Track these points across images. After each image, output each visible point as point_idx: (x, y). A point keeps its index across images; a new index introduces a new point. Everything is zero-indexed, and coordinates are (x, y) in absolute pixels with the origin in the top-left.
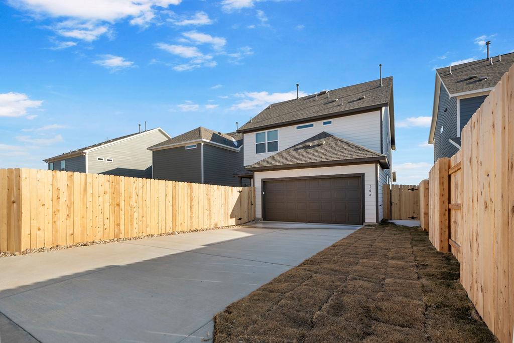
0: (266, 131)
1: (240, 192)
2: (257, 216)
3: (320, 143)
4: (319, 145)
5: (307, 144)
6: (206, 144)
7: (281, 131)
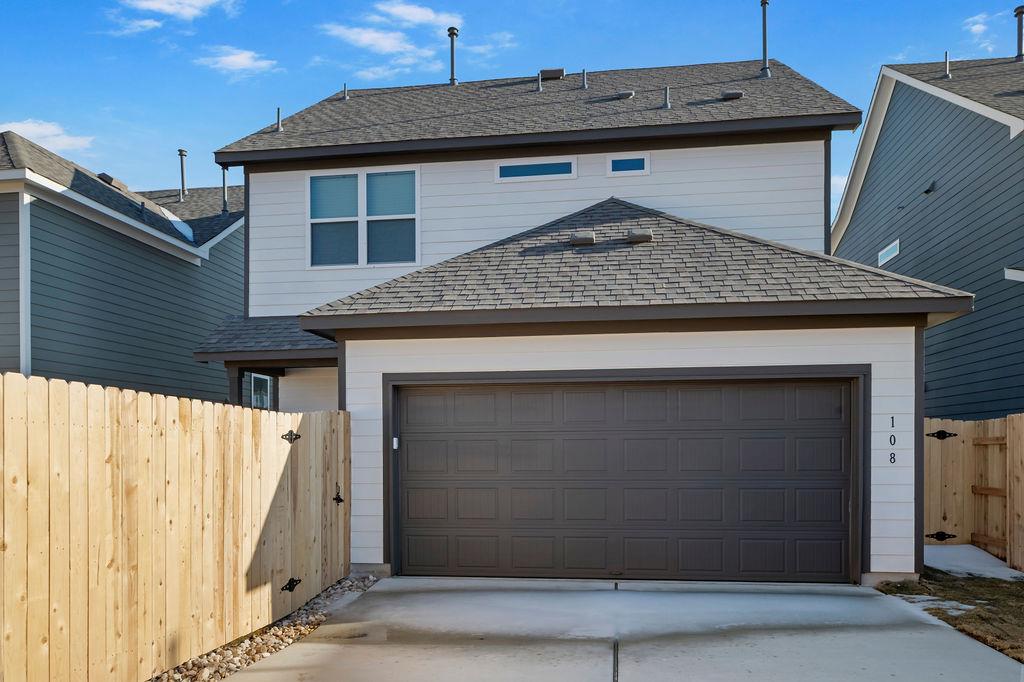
0: (362, 173)
1: (292, 437)
2: (359, 556)
3: (638, 232)
4: (632, 241)
5: (583, 233)
6: (45, 203)
7: (429, 178)
